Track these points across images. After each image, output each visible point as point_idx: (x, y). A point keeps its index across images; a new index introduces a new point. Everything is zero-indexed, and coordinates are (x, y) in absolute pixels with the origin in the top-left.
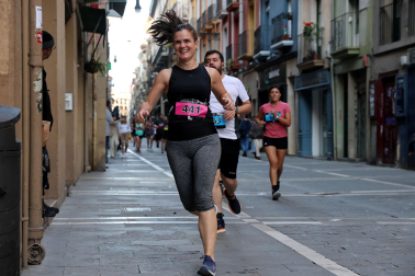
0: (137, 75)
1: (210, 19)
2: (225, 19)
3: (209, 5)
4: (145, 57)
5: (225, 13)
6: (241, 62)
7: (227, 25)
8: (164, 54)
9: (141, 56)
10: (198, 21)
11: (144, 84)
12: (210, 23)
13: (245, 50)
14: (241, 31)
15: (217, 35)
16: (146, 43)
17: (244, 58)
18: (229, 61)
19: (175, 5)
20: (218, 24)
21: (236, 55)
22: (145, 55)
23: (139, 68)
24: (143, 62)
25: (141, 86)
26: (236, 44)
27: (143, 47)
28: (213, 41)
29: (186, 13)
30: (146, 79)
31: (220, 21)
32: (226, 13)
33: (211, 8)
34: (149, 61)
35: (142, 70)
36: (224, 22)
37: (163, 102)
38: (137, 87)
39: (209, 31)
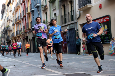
1: (18, 19)
2: (22, 19)
3: (18, 16)
5: (22, 18)
6: (27, 30)
7: (23, 21)
8: (6, 29)
10: (15, 20)
12: (18, 20)
13: (28, 27)
14: (27, 22)
15: (20, 23)
17: (28, 29)
18: (24, 30)
19: (8, 16)
20: (21, 21)
21: (26, 28)
26: (26, 26)
28: (19, 25)
29: (12, 18)
30: (1, 36)
31: (21, 20)
33: (18, 17)
34: (1, 31)
37: (6, 42)
39: (18, 22)
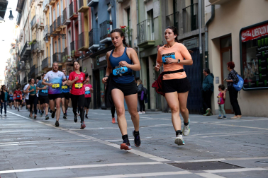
0: (9, 64)
1: (59, 24)
2: (69, 25)
3: (58, 16)
4: (14, 51)
5: (68, 21)
6: (81, 52)
7: (70, 28)
8: (28, 49)
9: (11, 51)
10: (51, 27)
11: (14, 69)
12: (59, 27)
13: (83, 44)
14: (80, 33)
15: (64, 35)
16: (15, 42)
17: (82, 50)
18: (73, 52)
19: (34, 17)
20: (64, 29)
21: (77, 48)
22: (14, 50)
23: (10, 59)
24: (13, 54)
25: (12, 71)
26: (77, 41)
27: (12, 45)
28: (61, 39)
29: (42, 21)
30: (15, 66)
31: (66, 26)
32: (70, 21)
33: (59, 18)
34: (18, 54)
35: (12, 60)
36: (68, 27)
38: (10, 71)
39: (59, 33)
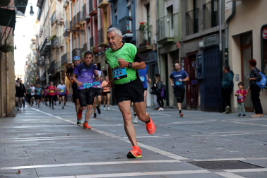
0: (29, 59)
1: (79, 20)
2: (88, 21)
3: (77, 12)
4: (34, 47)
5: (88, 17)
6: (100, 48)
7: (90, 24)
8: (48, 44)
9: (32, 46)
10: (71, 22)
11: (34, 64)
12: (78, 23)
13: (102, 40)
14: (99, 28)
15: (83, 31)
16: (35, 38)
17: (102, 46)
18: (92, 48)
19: (55, 12)
20: (84, 24)
21: (97, 44)
22: (34, 45)
23: (30, 54)
24: (34, 50)
25: (32, 66)
26: (96, 37)
27: (33, 40)
28: (81, 35)
29: (62, 17)
30: (35, 61)
31: (85, 22)
32: (89, 17)
33: (79, 14)
34: (38, 50)
35: (32, 55)
36: (88, 23)
37: (47, 76)
38: (30, 66)
39: (78, 28)
